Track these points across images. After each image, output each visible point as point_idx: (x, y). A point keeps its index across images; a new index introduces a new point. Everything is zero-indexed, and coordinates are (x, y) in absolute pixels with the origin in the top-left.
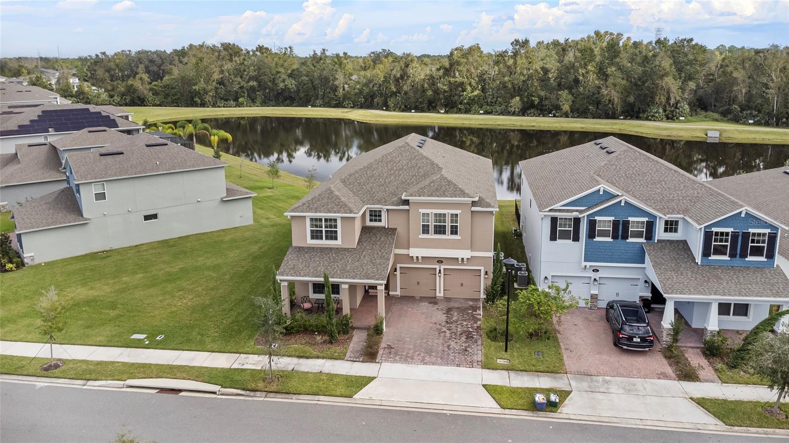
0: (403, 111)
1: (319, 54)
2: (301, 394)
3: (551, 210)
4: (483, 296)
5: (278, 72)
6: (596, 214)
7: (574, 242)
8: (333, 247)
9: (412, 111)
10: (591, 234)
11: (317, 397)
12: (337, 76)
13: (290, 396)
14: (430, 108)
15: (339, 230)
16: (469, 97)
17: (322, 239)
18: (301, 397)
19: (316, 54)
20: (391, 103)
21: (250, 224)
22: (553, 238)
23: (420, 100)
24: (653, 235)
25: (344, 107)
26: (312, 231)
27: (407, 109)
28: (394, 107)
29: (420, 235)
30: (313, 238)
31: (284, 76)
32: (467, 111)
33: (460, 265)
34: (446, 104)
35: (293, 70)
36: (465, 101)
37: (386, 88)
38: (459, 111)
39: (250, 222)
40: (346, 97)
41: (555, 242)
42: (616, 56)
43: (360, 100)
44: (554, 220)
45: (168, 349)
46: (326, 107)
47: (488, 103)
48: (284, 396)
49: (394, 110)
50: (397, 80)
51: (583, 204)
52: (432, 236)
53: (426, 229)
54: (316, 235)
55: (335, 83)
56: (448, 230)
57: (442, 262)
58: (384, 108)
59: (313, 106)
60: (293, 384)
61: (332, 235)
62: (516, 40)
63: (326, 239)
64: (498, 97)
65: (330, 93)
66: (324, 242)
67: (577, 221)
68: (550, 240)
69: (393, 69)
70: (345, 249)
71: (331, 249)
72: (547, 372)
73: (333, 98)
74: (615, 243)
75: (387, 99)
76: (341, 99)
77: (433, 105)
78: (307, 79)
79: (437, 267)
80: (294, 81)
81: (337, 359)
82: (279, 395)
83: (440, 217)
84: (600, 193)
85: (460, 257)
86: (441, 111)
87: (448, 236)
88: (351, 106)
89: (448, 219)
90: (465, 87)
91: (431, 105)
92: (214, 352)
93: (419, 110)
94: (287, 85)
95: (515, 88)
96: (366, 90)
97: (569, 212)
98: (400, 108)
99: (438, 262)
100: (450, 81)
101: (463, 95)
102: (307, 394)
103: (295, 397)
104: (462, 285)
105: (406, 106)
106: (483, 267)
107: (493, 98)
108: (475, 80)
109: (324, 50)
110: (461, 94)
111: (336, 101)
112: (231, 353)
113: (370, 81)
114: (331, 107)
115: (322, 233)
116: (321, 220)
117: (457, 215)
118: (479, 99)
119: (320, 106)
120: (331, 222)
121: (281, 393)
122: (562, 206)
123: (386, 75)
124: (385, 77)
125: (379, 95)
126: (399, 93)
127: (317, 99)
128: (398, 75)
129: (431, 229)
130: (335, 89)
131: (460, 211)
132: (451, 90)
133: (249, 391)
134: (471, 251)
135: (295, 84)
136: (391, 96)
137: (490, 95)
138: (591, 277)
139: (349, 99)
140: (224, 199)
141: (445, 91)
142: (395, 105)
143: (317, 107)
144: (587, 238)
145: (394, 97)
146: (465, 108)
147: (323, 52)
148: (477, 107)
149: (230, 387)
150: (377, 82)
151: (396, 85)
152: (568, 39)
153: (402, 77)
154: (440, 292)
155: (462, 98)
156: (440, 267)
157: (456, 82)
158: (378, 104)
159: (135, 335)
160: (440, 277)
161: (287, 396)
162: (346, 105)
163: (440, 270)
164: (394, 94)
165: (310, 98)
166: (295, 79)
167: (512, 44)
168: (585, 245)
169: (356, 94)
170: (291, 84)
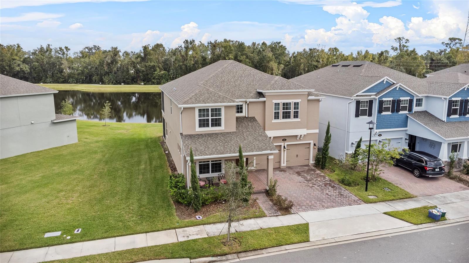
0: (115, 84)
1: (45, 48)
2: (267, 248)
3: (357, 96)
4: (312, 162)
5: (14, 59)
6: (383, 97)
7: (369, 117)
8: (217, 132)
9: (122, 84)
10: (380, 111)
11: (283, 248)
12: (62, 62)
13: (259, 252)
14: (133, 82)
15: (223, 117)
16: (159, 75)
17: (208, 126)
18: (269, 250)
19: (43, 47)
20: (105, 79)
21: (76, 142)
22: (357, 115)
23: (126, 77)
24: (412, 108)
25: (69, 83)
26: (200, 120)
27: (118, 83)
28: (108, 82)
29: (273, 120)
30: (200, 126)
31: (19, 62)
32: (159, 83)
33: (298, 141)
34: (143, 79)
35: (26, 58)
36: (157, 77)
37: (101, 70)
38: (153, 83)
39: (76, 141)
40: (70, 76)
41: (358, 118)
42: (243, 51)
43: (82, 78)
44: (358, 103)
45: (98, 239)
46: (55, 83)
47: (171, 78)
48: (253, 253)
49: (108, 84)
50: (108, 64)
51: (374, 90)
52: (281, 120)
53: (277, 116)
54: (203, 123)
55: (61, 67)
56: (292, 115)
57: (286, 140)
58: (100, 83)
59: (44, 83)
60: (253, 242)
61: (217, 123)
62: (186, 40)
63: (212, 126)
64: (177, 74)
65: (57, 73)
66: (210, 129)
67: (371, 102)
68: (355, 117)
69: (106, 57)
70: (228, 133)
71: (216, 134)
72: (406, 198)
73: (60, 77)
74: (393, 115)
75: (102, 77)
76: (67, 78)
77: (135, 80)
78: (37, 64)
79: (282, 144)
80: (27, 66)
81: (262, 217)
82: (249, 254)
83: (286, 106)
84: (384, 83)
85: (299, 134)
86: (142, 84)
87: (292, 120)
88: (74, 82)
89: (292, 106)
90: (156, 68)
91: (133, 80)
92: (148, 232)
93: (126, 83)
94: (22, 68)
95: (187, 69)
96: (86, 71)
97: (367, 96)
98: (112, 82)
99: (283, 140)
100: (145, 65)
101: (155, 74)
102: (273, 247)
103: (264, 251)
104: (297, 156)
105: (116, 81)
106: (312, 141)
107: (174, 75)
108: (162, 65)
109: (49, 45)
110: (154, 73)
111: (63, 79)
112: (165, 230)
113: (89, 64)
114: (59, 83)
115: (209, 122)
116: (208, 110)
117: (298, 103)
118: (165, 76)
119: (50, 83)
120: (216, 111)
121: (249, 251)
122: (362, 93)
123: (100, 61)
124: (100, 62)
125: (96, 75)
126: (111, 73)
127: (47, 78)
128: (109, 61)
129: (281, 115)
130: (61, 71)
131: (300, 100)
132: (147, 71)
133: (219, 256)
134: (307, 130)
135: (28, 68)
136: (105, 75)
137: (172, 73)
138: (377, 140)
139: (72, 77)
140: (55, 122)
141: (143, 71)
142: (109, 80)
143: (48, 83)
144: (378, 114)
145: (107, 75)
146: (157, 81)
147: (48, 46)
148: (165, 81)
149: (200, 257)
150: (93, 66)
151: (109, 68)
152: (216, 41)
153: (112, 62)
154: (284, 163)
155: (154, 75)
156: (284, 144)
157: (150, 65)
158: (95, 81)
159: (46, 234)
160: (284, 151)
161: (256, 252)
162: (71, 82)
163: (284, 147)
164: (107, 73)
165: (42, 77)
166: (27, 64)
167: (184, 42)
168: (377, 118)
169: (79, 74)
170: (26, 68)
